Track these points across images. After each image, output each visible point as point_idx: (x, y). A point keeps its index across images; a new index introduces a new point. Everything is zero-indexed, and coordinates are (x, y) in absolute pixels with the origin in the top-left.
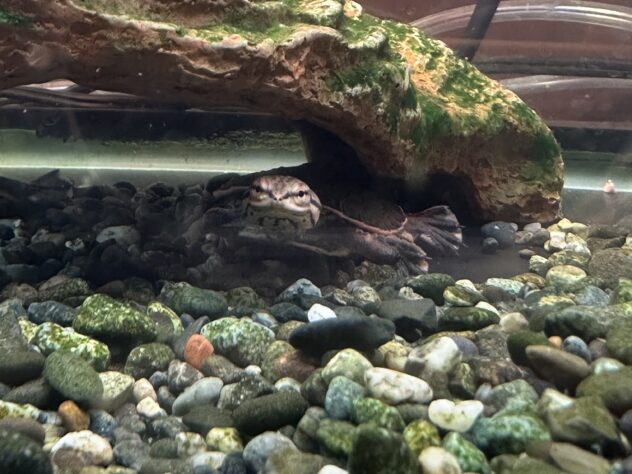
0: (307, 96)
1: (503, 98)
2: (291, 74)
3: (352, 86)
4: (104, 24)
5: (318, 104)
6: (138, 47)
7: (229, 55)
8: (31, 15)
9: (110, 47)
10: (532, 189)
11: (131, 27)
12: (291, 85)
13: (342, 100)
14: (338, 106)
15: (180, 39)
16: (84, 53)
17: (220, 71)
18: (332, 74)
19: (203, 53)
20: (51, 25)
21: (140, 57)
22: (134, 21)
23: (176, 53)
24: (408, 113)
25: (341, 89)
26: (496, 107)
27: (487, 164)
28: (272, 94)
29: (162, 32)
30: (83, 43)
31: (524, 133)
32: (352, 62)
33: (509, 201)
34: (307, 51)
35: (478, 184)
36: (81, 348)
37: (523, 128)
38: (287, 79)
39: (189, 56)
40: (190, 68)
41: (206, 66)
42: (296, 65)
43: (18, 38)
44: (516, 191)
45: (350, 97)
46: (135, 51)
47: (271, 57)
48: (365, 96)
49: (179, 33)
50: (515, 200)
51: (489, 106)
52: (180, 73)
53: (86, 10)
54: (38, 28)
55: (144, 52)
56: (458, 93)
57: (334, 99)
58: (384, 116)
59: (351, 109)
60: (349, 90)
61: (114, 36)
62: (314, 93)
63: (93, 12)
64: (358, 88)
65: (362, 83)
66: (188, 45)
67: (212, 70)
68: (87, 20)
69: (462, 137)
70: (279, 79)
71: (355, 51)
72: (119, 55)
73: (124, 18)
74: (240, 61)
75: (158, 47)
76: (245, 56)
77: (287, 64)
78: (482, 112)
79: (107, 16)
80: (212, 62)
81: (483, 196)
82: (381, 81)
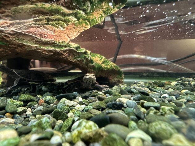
0: (69, 60)
1: (113, 65)
2: (64, 55)
3: (78, 58)
4: (24, 45)
5: (71, 61)
6: (31, 49)
7: (50, 51)
8: (8, 43)
9: (26, 50)
10: (118, 79)
11: (30, 46)
12: (64, 57)
13: (76, 61)
14: (76, 62)
15: (40, 48)
16: (21, 51)
17: (49, 54)
18: (74, 56)
19: (45, 51)
20: (13, 45)
21: (32, 51)
22: (30, 45)
23: (40, 50)
24: (91, 64)
25: (76, 59)
26: (111, 66)
27: (111, 76)
28: (61, 59)
29: (36, 47)
30: (21, 49)
31: (116, 70)
32: (78, 54)
33: (114, 81)
34: (68, 51)
35: (109, 79)
36: (16, 103)
37: (116, 69)
38: (64, 56)
39: (42, 51)
40: (43, 53)
41: (46, 53)
42: (65, 54)
43: (6, 48)
44: (115, 80)
45: (78, 60)
46: (31, 50)
47: (59, 52)
48: (81, 60)
49: (40, 47)
50: (115, 81)
51: (110, 66)
52: (41, 54)
53: (20, 42)
54: (10, 46)
55: (33, 50)
56: (105, 64)
57: (74, 60)
58: (85, 64)
59: (78, 62)
60: (77, 59)
61: (26, 47)
62: (71, 59)
63: (21, 43)
64: (79, 59)
65: (80, 58)
66: (42, 49)
67: (47, 54)
68: (21, 44)
69: (105, 71)
70: (62, 56)
71: (78, 53)
72: (28, 51)
73: (28, 44)
74: (53, 52)
75: (36, 49)
76: (54, 51)
77: (63, 53)
78: (109, 67)
79: (24, 43)
80: (47, 52)
81: (110, 81)
82: (84, 58)
